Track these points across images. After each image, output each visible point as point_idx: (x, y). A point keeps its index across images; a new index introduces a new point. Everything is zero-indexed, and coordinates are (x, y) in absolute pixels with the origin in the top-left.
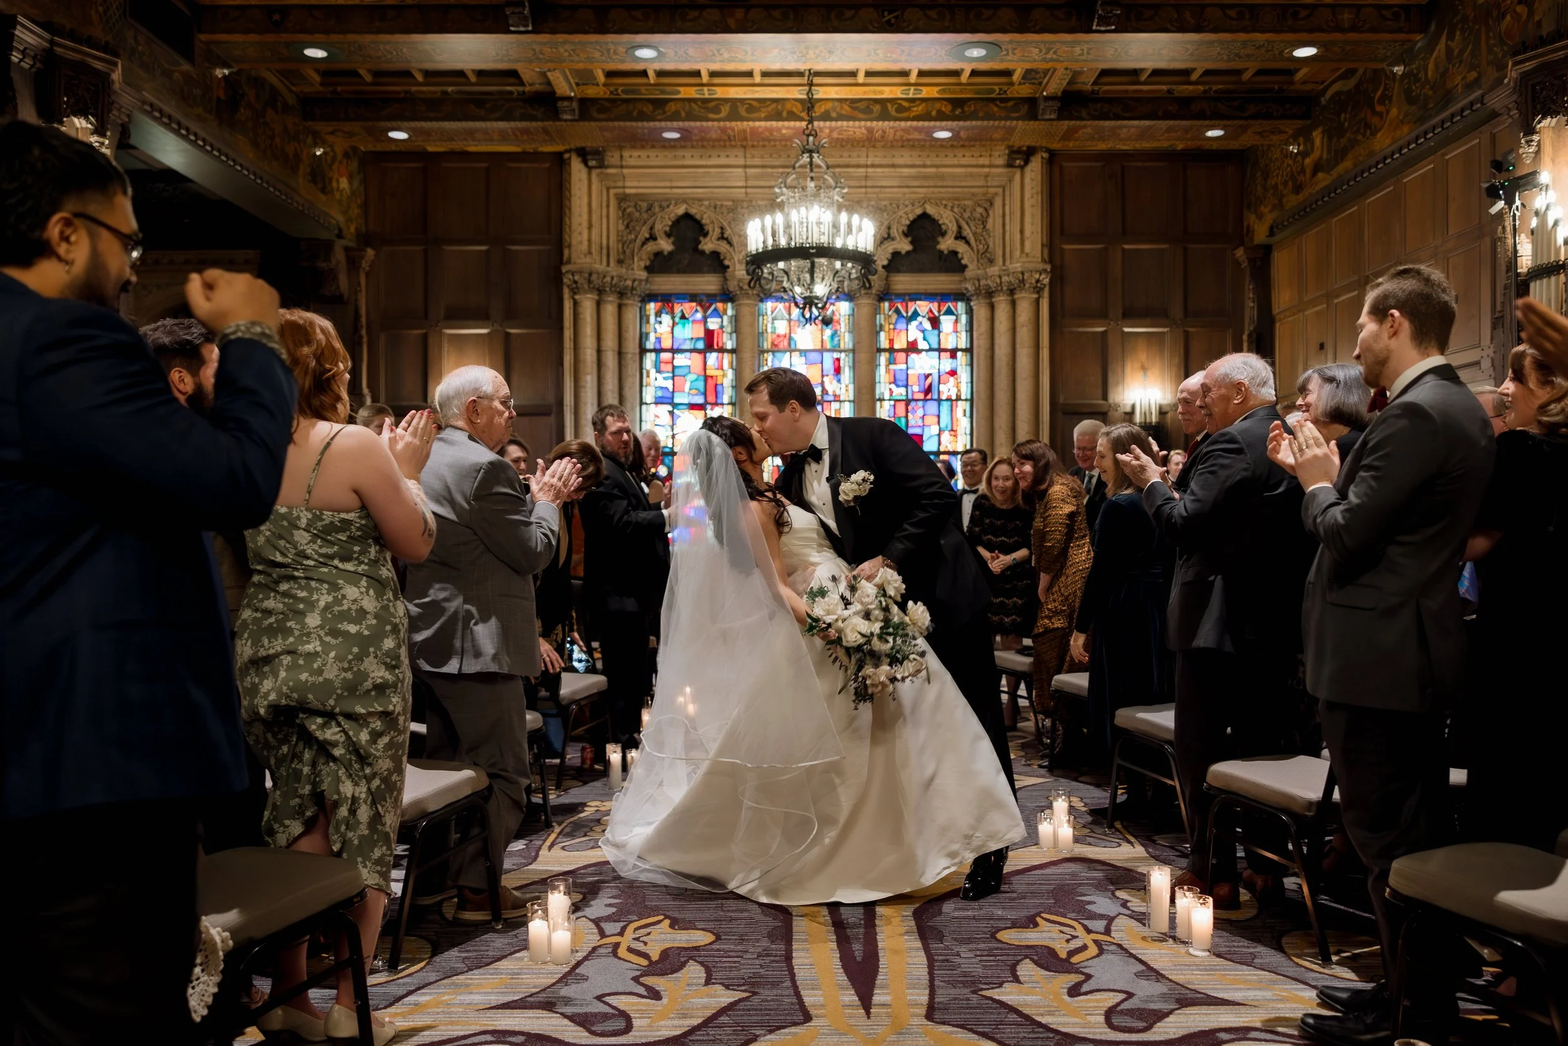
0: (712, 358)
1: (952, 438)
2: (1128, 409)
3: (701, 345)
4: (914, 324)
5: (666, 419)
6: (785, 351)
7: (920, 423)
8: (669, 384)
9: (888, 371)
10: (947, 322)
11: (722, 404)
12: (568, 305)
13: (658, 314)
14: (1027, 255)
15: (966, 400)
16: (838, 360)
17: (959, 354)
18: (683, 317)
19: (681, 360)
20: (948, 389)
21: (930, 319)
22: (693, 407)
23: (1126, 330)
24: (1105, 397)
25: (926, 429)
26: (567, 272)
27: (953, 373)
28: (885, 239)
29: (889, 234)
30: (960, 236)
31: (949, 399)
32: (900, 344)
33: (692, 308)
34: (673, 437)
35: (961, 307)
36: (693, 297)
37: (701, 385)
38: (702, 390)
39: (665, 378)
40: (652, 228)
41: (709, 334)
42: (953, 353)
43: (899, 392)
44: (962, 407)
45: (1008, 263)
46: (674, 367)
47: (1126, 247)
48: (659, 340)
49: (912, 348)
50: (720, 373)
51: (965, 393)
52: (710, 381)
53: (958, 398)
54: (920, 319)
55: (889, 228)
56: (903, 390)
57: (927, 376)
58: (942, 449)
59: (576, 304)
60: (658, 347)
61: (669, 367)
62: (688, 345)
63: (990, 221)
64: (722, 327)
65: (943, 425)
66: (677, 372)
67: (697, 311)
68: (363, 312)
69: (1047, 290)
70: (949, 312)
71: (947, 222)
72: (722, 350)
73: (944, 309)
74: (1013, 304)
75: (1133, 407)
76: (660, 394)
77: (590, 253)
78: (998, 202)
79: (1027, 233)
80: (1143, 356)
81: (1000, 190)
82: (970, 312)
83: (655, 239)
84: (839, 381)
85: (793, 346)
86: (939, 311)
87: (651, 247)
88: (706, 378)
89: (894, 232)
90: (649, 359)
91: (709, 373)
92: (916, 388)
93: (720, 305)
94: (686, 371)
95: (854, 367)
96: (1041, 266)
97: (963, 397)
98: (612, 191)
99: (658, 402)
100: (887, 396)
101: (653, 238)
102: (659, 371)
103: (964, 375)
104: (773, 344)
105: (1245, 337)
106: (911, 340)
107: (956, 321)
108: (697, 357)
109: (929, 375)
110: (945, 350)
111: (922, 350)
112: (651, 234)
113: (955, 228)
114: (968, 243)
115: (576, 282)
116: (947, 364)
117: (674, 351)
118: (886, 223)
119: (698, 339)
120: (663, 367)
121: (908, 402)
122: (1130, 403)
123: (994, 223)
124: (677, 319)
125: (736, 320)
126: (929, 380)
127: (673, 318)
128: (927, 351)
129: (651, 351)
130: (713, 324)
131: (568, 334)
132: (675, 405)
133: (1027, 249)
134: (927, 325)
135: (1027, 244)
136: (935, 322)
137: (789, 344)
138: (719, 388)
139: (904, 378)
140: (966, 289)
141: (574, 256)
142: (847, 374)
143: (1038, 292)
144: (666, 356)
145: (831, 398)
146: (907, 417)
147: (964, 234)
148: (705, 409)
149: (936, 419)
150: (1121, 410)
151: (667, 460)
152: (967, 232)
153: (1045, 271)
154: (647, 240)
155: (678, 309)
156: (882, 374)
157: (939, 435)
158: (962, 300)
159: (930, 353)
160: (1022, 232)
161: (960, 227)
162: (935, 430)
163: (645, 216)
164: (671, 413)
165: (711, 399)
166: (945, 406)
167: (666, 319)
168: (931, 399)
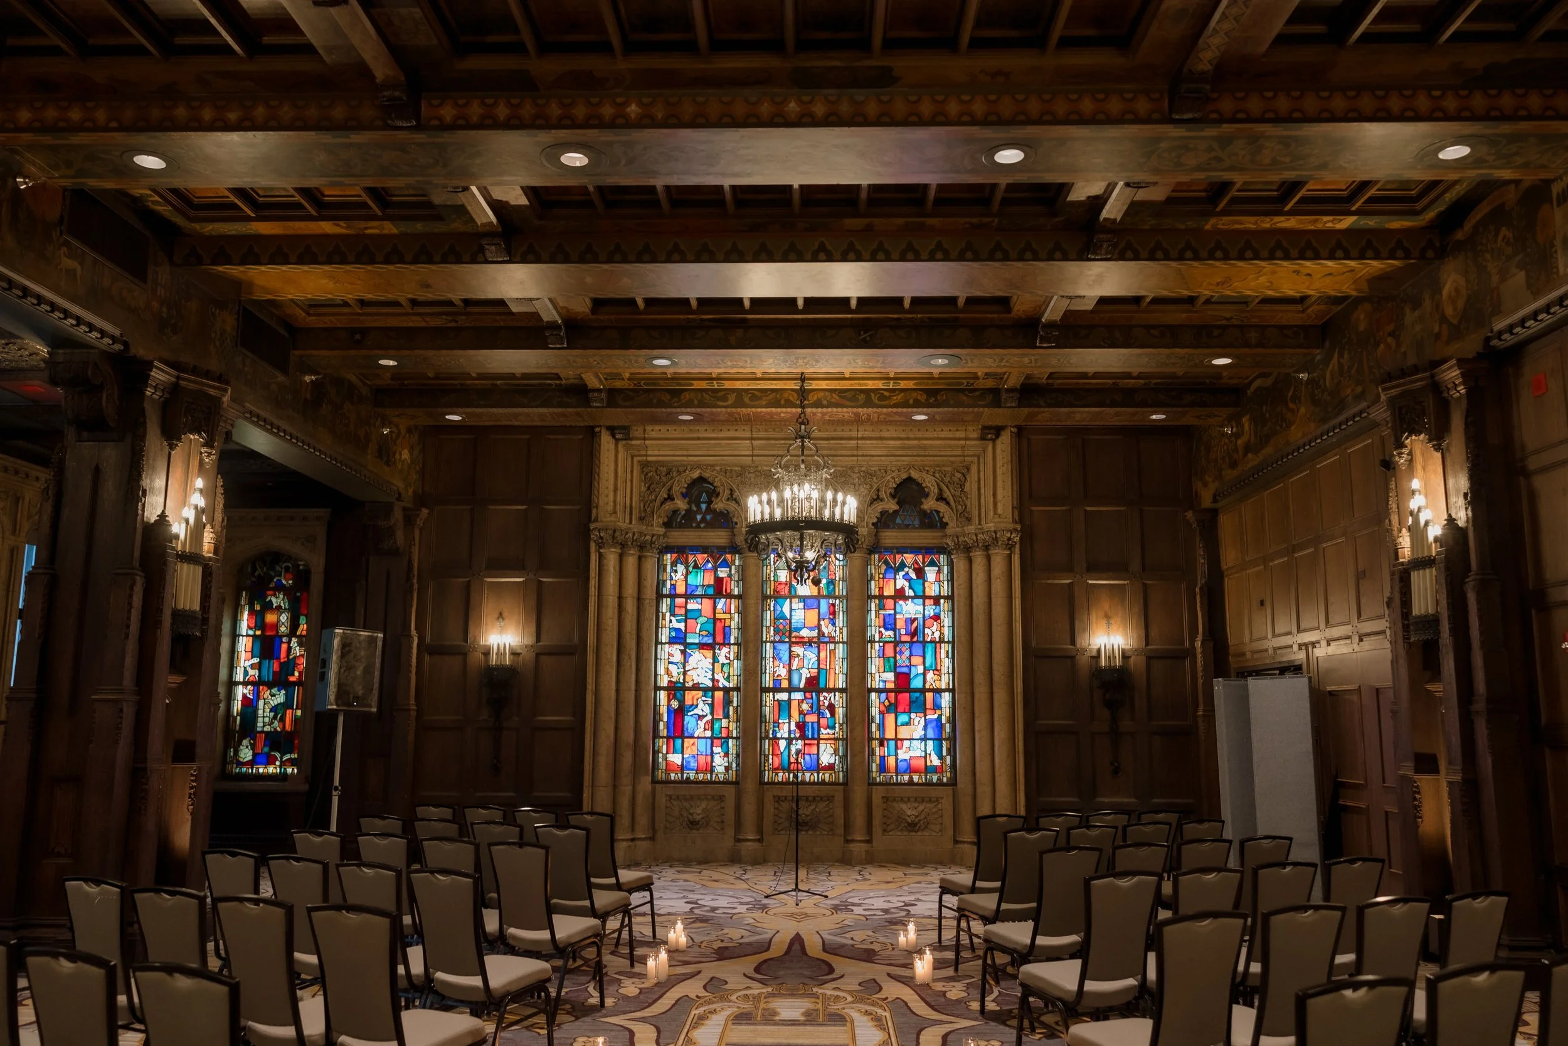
0: (721, 603)
1: (936, 677)
2: (1094, 653)
3: (711, 591)
4: (902, 573)
5: (678, 657)
6: (786, 598)
7: (907, 663)
8: (682, 626)
9: (878, 615)
10: (931, 574)
11: (729, 644)
12: (594, 558)
13: (674, 564)
14: (999, 516)
15: (948, 642)
16: (834, 605)
17: (942, 601)
18: (696, 566)
19: (693, 605)
20: (932, 633)
21: (914, 570)
22: (702, 646)
23: (1090, 582)
24: (1073, 642)
25: (913, 669)
26: (594, 529)
27: (937, 618)
28: (875, 500)
29: (878, 496)
30: (941, 498)
31: (933, 642)
32: (889, 591)
33: (704, 558)
34: (685, 673)
35: (943, 559)
36: (704, 549)
37: (710, 627)
38: (712, 632)
39: (678, 621)
40: (670, 490)
41: (719, 581)
42: (936, 600)
43: (888, 634)
44: (944, 648)
45: (983, 522)
46: (687, 611)
47: (1088, 509)
48: (674, 587)
49: (900, 595)
50: (728, 616)
51: (948, 635)
52: (718, 624)
53: (942, 641)
54: (906, 569)
55: (878, 490)
56: (891, 633)
57: (913, 620)
58: (927, 686)
59: (601, 556)
60: (673, 592)
61: (683, 611)
62: (699, 592)
63: (967, 485)
64: (730, 576)
65: (927, 664)
66: (689, 615)
67: (708, 561)
68: (416, 565)
69: (1018, 546)
70: (932, 564)
71: (929, 485)
72: (730, 596)
73: (928, 560)
74: (989, 558)
75: (1099, 650)
76: (673, 634)
77: (615, 512)
78: (974, 469)
79: (999, 496)
80: (1106, 605)
81: (976, 458)
82: (951, 564)
83: (673, 499)
84: (834, 624)
85: (793, 593)
86: (924, 562)
87: (668, 506)
88: (715, 620)
89: (883, 495)
90: (665, 604)
91: (718, 616)
92: (903, 632)
93: (729, 556)
94: (697, 614)
95: (847, 612)
96: (1011, 526)
97: (946, 640)
98: (635, 459)
99: (672, 641)
100: (877, 639)
101: (670, 498)
102: (673, 614)
103: (946, 621)
104: (775, 591)
105: (1197, 590)
106: (898, 587)
107: (939, 572)
108: (707, 604)
109: (916, 619)
110: (930, 597)
111: (909, 597)
112: (669, 495)
113: (936, 491)
114: (948, 503)
115: (601, 538)
116: (931, 611)
117: (688, 596)
118: (875, 487)
119: (709, 586)
120: (677, 611)
121: (896, 643)
122: (1097, 647)
123: (970, 486)
124: (690, 569)
125: (742, 570)
126: (915, 624)
127: (687, 568)
128: (912, 598)
129: (667, 596)
130: (723, 573)
131: (593, 583)
132: (687, 645)
133: (1000, 511)
134: (913, 575)
135: (999, 505)
136: (920, 573)
137: (790, 591)
138: (727, 629)
139: (892, 621)
140: (947, 544)
141: (601, 514)
142: (841, 619)
143: (1010, 549)
144: (680, 601)
145: (827, 640)
146: (895, 657)
147: (945, 496)
148: (713, 649)
149: (921, 659)
150: (1088, 654)
151: (678, 695)
152: (947, 494)
153: (1016, 530)
154: (666, 499)
155: (691, 558)
156: (873, 619)
157: (924, 674)
158: (944, 553)
159: (916, 601)
160: (995, 495)
161: (940, 490)
162: (920, 669)
163: (664, 479)
164: (683, 652)
165: (719, 639)
166: (929, 649)
167: (681, 568)
168: (917, 642)
